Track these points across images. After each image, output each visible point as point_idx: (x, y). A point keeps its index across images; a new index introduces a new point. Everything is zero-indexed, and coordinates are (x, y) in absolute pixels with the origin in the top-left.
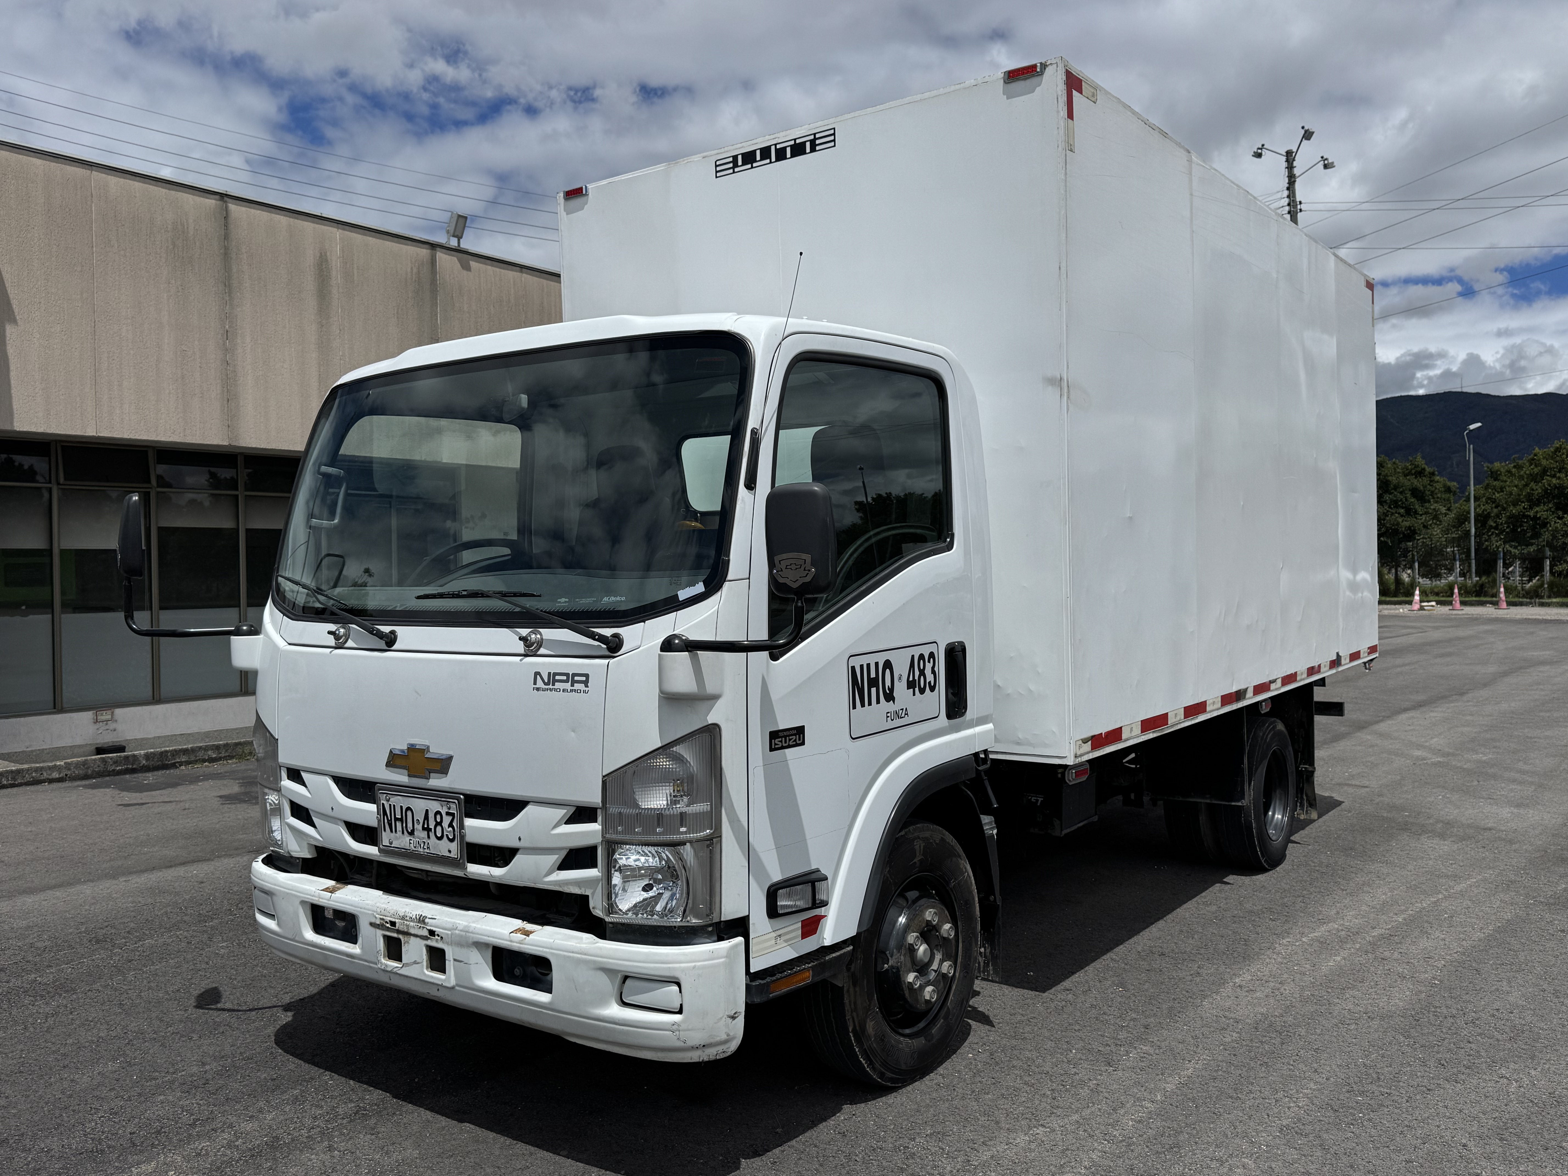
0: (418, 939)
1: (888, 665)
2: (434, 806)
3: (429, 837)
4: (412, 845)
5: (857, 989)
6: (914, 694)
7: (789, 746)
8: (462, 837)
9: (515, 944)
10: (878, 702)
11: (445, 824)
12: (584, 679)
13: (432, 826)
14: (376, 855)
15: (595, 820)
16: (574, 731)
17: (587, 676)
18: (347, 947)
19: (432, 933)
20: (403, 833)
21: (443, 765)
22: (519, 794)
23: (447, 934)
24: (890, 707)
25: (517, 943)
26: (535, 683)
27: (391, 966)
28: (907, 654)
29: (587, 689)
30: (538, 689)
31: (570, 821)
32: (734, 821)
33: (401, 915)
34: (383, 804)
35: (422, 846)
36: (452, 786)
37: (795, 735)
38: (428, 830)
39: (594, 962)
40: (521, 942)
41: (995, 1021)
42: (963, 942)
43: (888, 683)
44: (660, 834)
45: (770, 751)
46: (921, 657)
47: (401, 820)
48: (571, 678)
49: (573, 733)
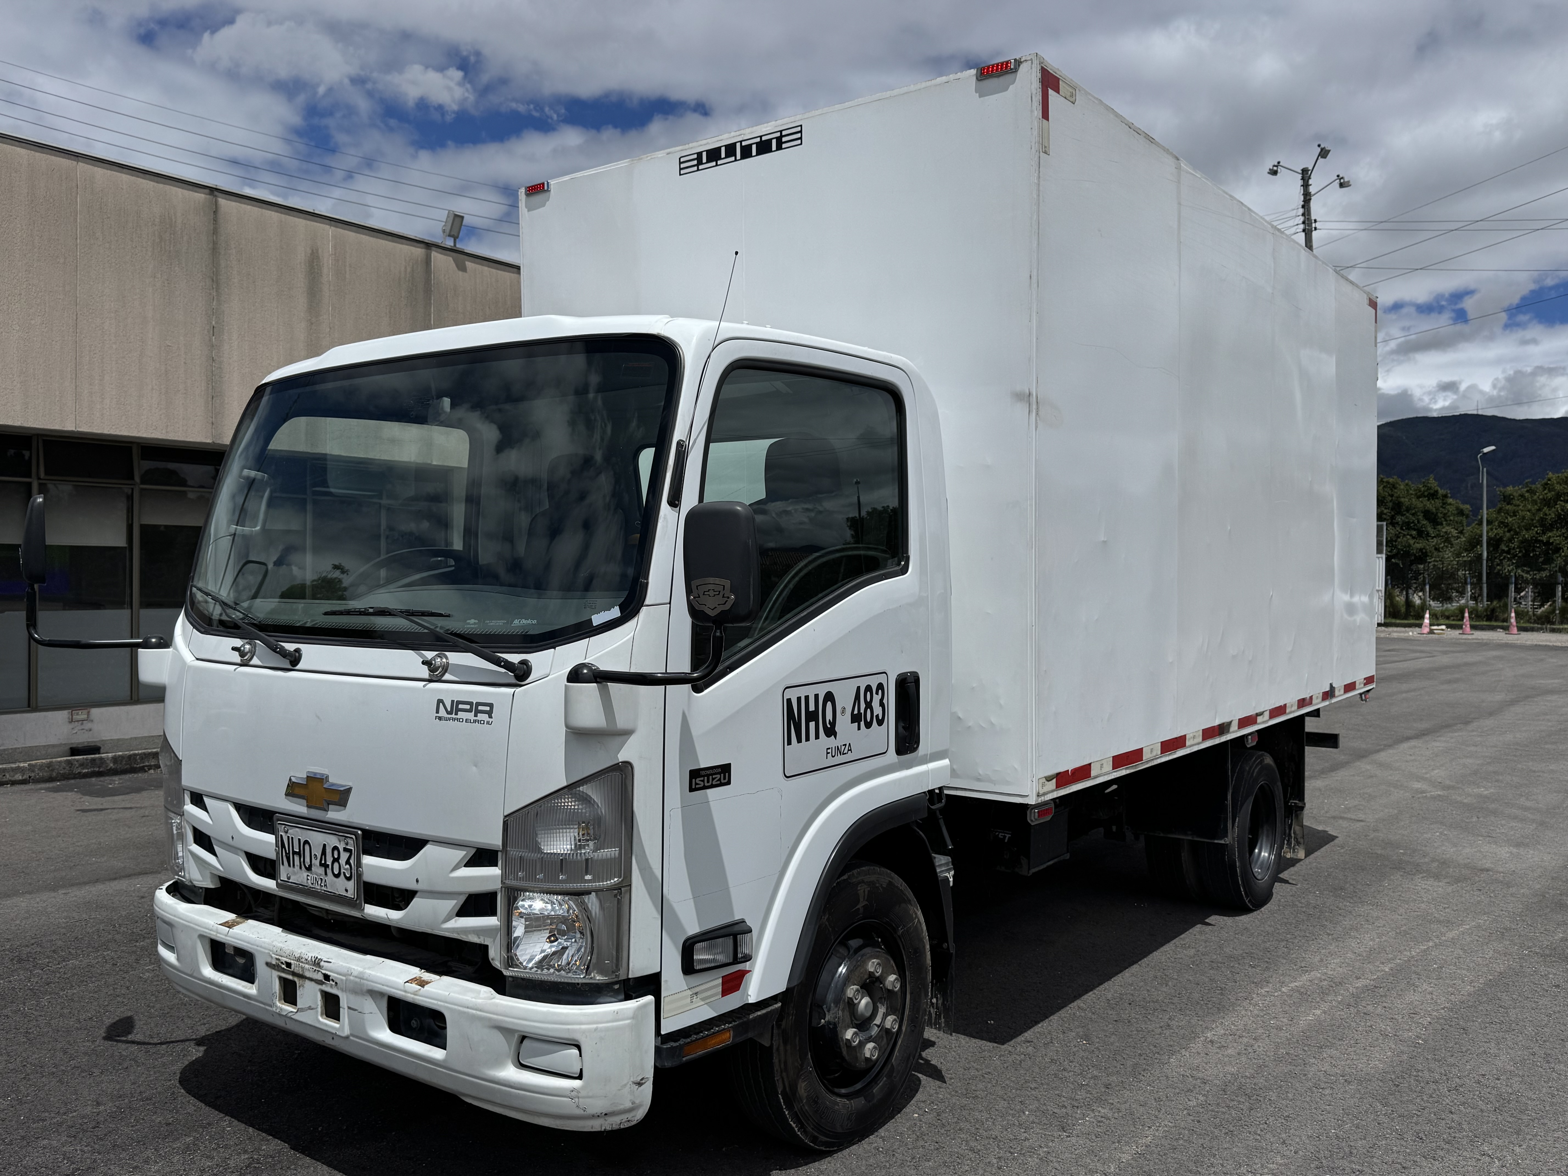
0: (313, 983)
1: (829, 697)
2: (332, 841)
3: (326, 874)
4: (309, 881)
5: (789, 1047)
6: (859, 729)
7: (712, 786)
8: (359, 876)
9: (409, 995)
10: (817, 737)
11: (343, 861)
12: (488, 708)
13: (329, 862)
14: (274, 890)
15: (495, 864)
16: (476, 766)
17: (491, 705)
18: (243, 986)
19: (327, 977)
20: (301, 868)
21: (341, 797)
22: (418, 831)
23: (342, 980)
24: (831, 742)
25: (411, 994)
26: (437, 712)
27: (286, 1010)
28: (853, 685)
29: (490, 720)
30: (440, 718)
31: (469, 864)
32: (646, 869)
33: (296, 956)
34: (281, 835)
35: (319, 883)
36: (351, 820)
37: (720, 773)
38: (325, 866)
39: (490, 1019)
40: (415, 993)
41: (947, 1076)
42: (911, 993)
43: (829, 716)
44: (563, 881)
45: (690, 791)
46: (868, 688)
47: (299, 853)
48: (475, 708)
49: (474, 768)
